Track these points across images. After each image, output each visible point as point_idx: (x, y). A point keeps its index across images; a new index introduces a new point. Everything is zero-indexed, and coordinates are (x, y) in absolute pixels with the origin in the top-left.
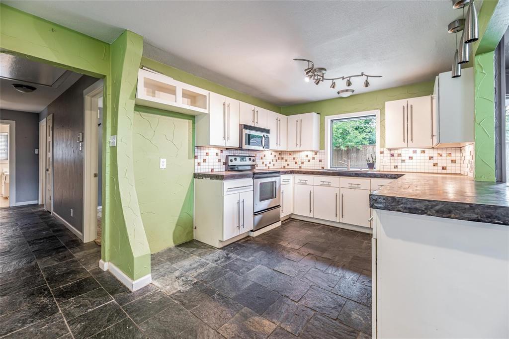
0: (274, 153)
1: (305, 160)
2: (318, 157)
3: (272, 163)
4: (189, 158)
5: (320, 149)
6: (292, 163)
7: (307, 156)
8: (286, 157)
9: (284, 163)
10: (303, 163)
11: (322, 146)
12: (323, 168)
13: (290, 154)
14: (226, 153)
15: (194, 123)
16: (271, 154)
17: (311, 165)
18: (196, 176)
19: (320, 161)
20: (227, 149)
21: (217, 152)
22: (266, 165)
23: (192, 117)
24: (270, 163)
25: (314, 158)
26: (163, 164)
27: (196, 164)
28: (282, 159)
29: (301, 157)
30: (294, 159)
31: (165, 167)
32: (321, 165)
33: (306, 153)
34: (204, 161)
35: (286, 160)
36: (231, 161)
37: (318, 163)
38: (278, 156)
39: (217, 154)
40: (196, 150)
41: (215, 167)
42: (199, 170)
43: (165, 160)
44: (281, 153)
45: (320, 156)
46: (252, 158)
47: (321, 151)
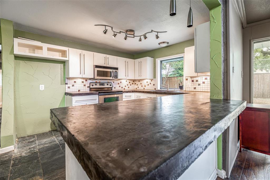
0: (128, 81)
1: (146, 84)
2: (153, 83)
3: (127, 86)
4: (61, 84)
5: (154, 78)
6: (140, 86)
7: (147, 82)
8: (137, 83)
9: (136, 87)
10: (145, 86)
11: (155, 76)
12: (155, 89)
13: (139, 81)
14: (89, 81)
15: (64, 66)
16: (126, 81)
17: (149, 87)
18: (66, 94)
19: (154, 85)
20: (90, 79)
21: (83, 81)
22: (122, 88)
23: (64, 62)
24: (125, 86)
25: (150, 84)
26: (42, 87)
27: (67, 87)
28: (135, 84)
29: (144, 82)
30: (141, 84)
31: (43, 89)
32: (154, 87)
33: (147, 80)
34: (73, 86)
35: (137, 85)
36: (93, 85)
37: (153, 86)
38: (131, 82)
39: (83, 82)
40: (66, 80)
41: (81, 89)
42: (68, 91)
43: (43, 86)
44: (134, 81)
45: (154, 82)
46: (109, 84)
47: (154, 79)
